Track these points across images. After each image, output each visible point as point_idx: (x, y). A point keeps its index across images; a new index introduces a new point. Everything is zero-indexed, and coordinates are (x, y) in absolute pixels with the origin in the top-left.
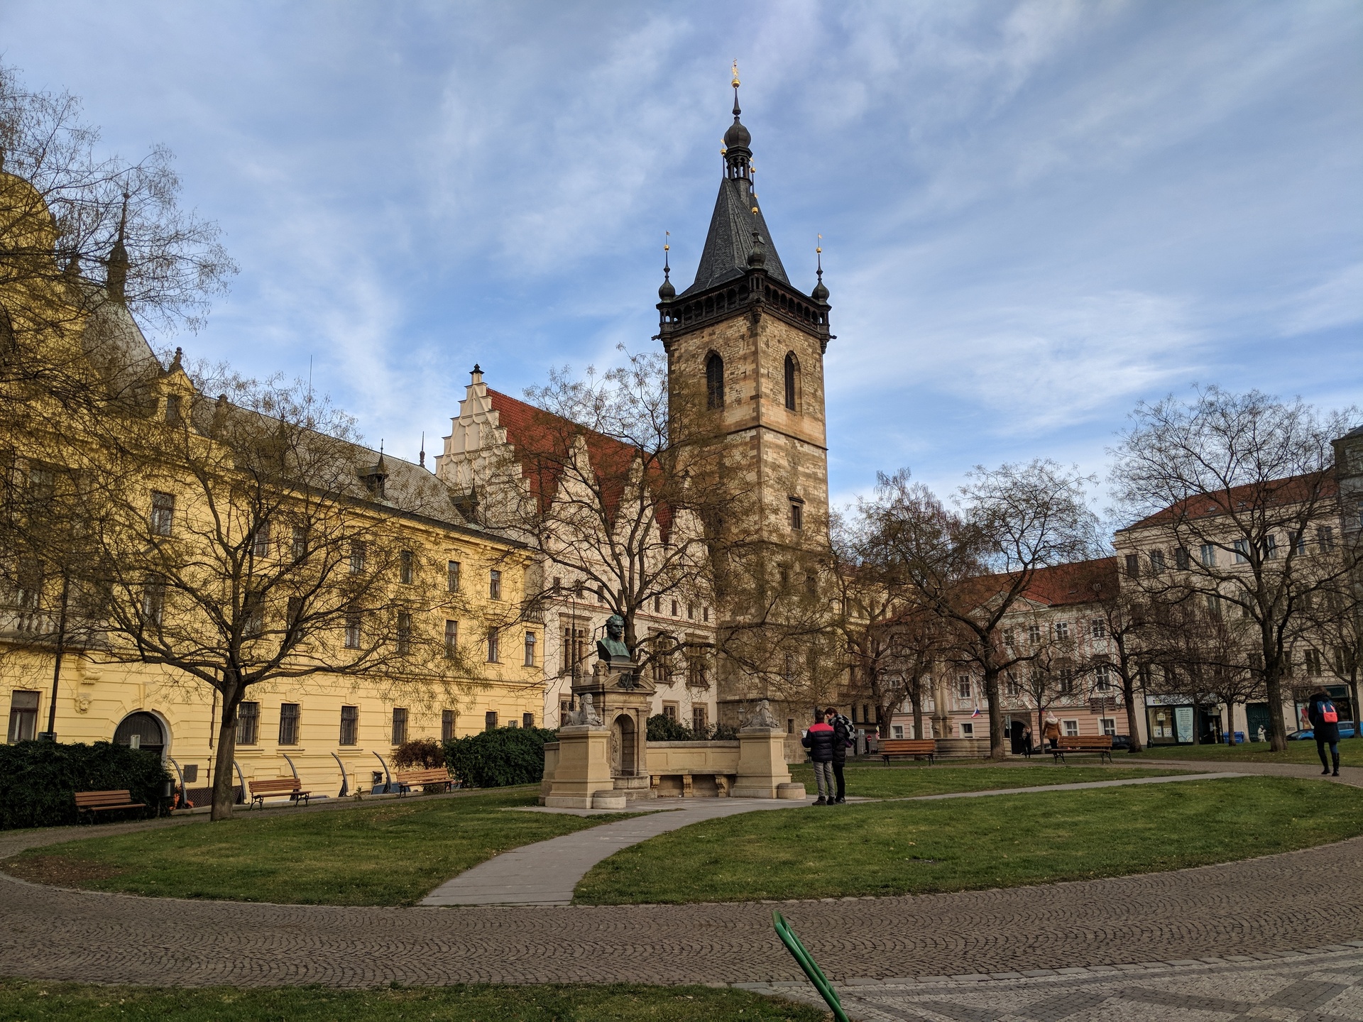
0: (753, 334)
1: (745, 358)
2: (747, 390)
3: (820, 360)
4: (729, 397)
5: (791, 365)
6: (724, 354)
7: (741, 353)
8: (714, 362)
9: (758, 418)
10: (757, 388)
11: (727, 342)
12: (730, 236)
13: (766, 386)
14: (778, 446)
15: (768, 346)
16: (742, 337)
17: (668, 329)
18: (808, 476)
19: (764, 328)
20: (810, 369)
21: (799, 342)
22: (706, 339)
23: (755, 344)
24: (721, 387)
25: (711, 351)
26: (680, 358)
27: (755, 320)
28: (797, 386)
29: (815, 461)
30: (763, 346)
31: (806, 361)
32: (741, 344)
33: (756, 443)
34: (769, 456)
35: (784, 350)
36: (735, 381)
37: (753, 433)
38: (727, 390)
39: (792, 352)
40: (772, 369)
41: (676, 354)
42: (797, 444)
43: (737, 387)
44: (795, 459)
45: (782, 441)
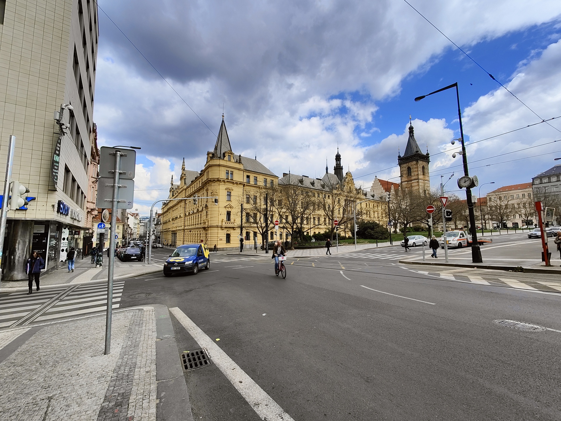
0: (417, 164)
1: (415, 168)
2: (416, 173)
3: (428, 166)
4: (412, 174)
5: (423, 168)
6: (411, 167)
7: (415, 167)
8: (409, 169)
9: (418, 178)
10: (418, 173)
11: (412, 165)
12: (411, 147)
13: (419, 172)
14: (422, 182)
15: (419, 165)
16: (415, 164)
17: (400, 163)
18: (426, 186)
19: (419, 163)
20: (426, 168)
21: (424, 164)
22: (408, 165)
23: (417, 166)
24: (411, 172)
25: (408, 167)
26: (402, 168)
27: (417, 162)
28: (424, 171)
29: (428, 183)
30: (419, 166)
31: (425, 167)
32: (415, 165)
33: (418, 182)
34: (420, 184)
35: (422, 166)
36: (414, 172)
37: (418, 180)
38: (412, 173)
39: (423, 166)
40: (420, 169)
41: (402, 167)
42: (425, 181)
43: (414, 173)
44: (425, 184)
45: (422, 181)
